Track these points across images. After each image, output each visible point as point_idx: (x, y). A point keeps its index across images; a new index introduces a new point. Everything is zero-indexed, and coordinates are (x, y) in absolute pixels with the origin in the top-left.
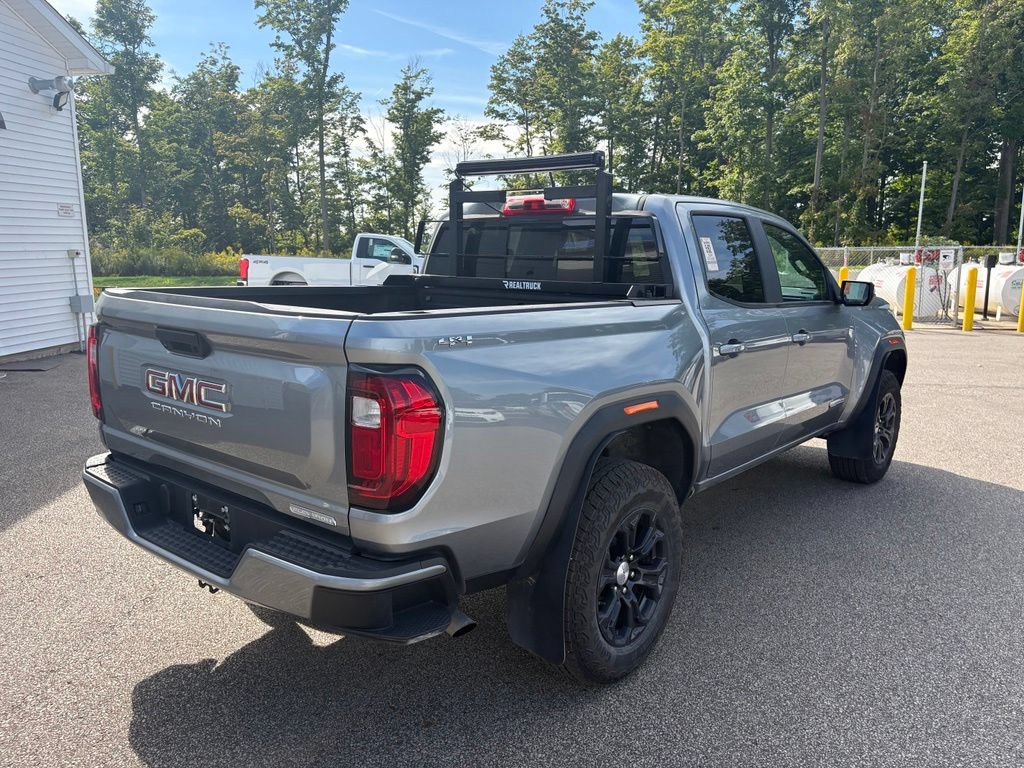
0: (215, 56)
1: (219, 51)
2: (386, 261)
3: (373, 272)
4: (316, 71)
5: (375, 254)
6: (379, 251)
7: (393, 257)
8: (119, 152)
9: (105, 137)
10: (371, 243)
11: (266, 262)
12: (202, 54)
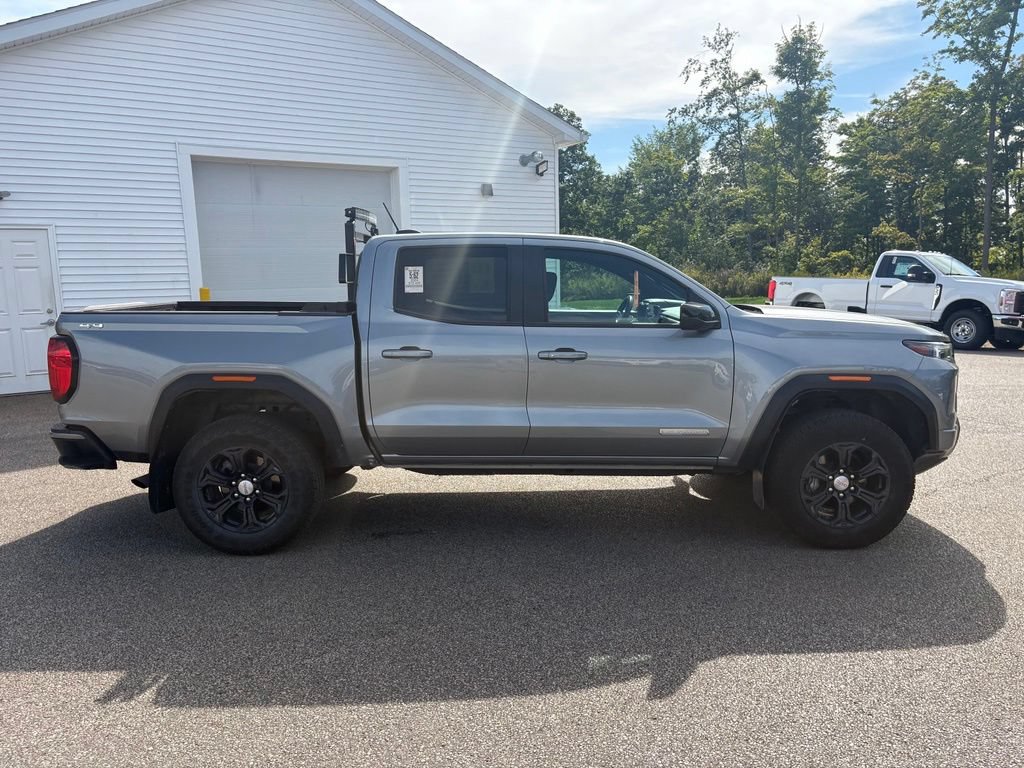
0: (928, 70)
1: (932, 64)
2: (907, 281)
3: (890, 292)
4: (992, 68)
5: (896, 273)
6: (901, 269)
7: (910, 275)
8: (780, 184)
9: (771, 171)
10: (894, 262)
11: (790, 284)
12: (915, 70)
